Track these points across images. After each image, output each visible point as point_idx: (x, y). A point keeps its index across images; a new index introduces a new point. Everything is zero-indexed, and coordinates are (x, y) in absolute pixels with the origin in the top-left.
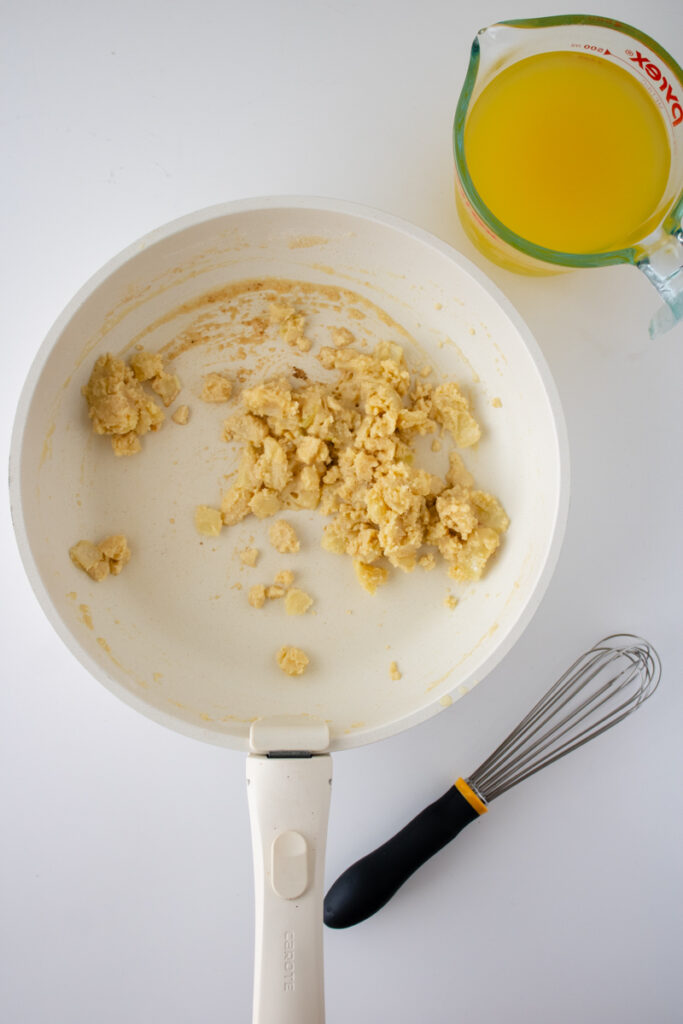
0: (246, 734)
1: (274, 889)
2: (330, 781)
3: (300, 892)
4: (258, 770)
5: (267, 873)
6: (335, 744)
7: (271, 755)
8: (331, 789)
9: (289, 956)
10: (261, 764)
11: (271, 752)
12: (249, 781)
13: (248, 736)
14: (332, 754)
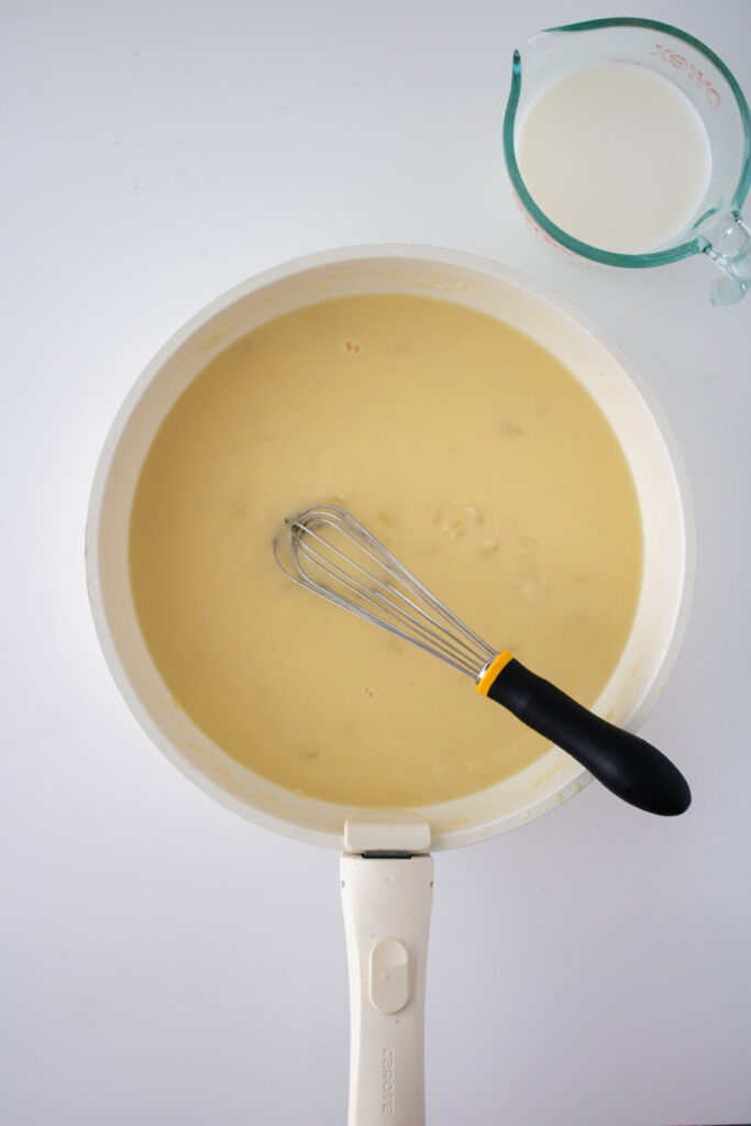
0: (341, 831)
1: (372, 1002)
2: (432, 884)
3: (402, 1004)
4: (353, 872)
5: (364, 985)
6: (436, 843)
7: (367, 855)
8: (432, 894)
9: (388, 1075)
10: (357, 865)
11: (367, 852)
12: (343, 883)
13: (343, 834)
14: (432, 854)
